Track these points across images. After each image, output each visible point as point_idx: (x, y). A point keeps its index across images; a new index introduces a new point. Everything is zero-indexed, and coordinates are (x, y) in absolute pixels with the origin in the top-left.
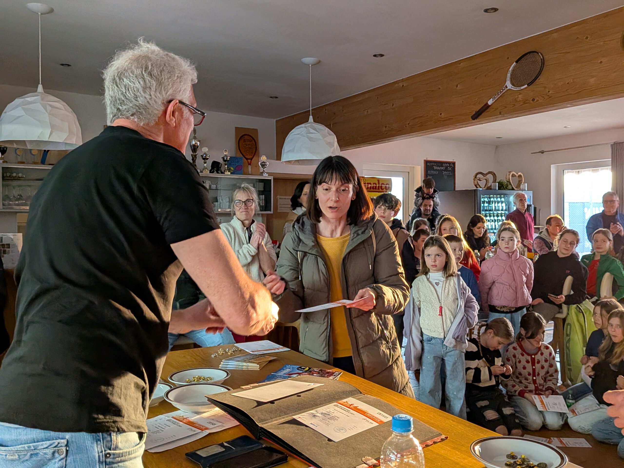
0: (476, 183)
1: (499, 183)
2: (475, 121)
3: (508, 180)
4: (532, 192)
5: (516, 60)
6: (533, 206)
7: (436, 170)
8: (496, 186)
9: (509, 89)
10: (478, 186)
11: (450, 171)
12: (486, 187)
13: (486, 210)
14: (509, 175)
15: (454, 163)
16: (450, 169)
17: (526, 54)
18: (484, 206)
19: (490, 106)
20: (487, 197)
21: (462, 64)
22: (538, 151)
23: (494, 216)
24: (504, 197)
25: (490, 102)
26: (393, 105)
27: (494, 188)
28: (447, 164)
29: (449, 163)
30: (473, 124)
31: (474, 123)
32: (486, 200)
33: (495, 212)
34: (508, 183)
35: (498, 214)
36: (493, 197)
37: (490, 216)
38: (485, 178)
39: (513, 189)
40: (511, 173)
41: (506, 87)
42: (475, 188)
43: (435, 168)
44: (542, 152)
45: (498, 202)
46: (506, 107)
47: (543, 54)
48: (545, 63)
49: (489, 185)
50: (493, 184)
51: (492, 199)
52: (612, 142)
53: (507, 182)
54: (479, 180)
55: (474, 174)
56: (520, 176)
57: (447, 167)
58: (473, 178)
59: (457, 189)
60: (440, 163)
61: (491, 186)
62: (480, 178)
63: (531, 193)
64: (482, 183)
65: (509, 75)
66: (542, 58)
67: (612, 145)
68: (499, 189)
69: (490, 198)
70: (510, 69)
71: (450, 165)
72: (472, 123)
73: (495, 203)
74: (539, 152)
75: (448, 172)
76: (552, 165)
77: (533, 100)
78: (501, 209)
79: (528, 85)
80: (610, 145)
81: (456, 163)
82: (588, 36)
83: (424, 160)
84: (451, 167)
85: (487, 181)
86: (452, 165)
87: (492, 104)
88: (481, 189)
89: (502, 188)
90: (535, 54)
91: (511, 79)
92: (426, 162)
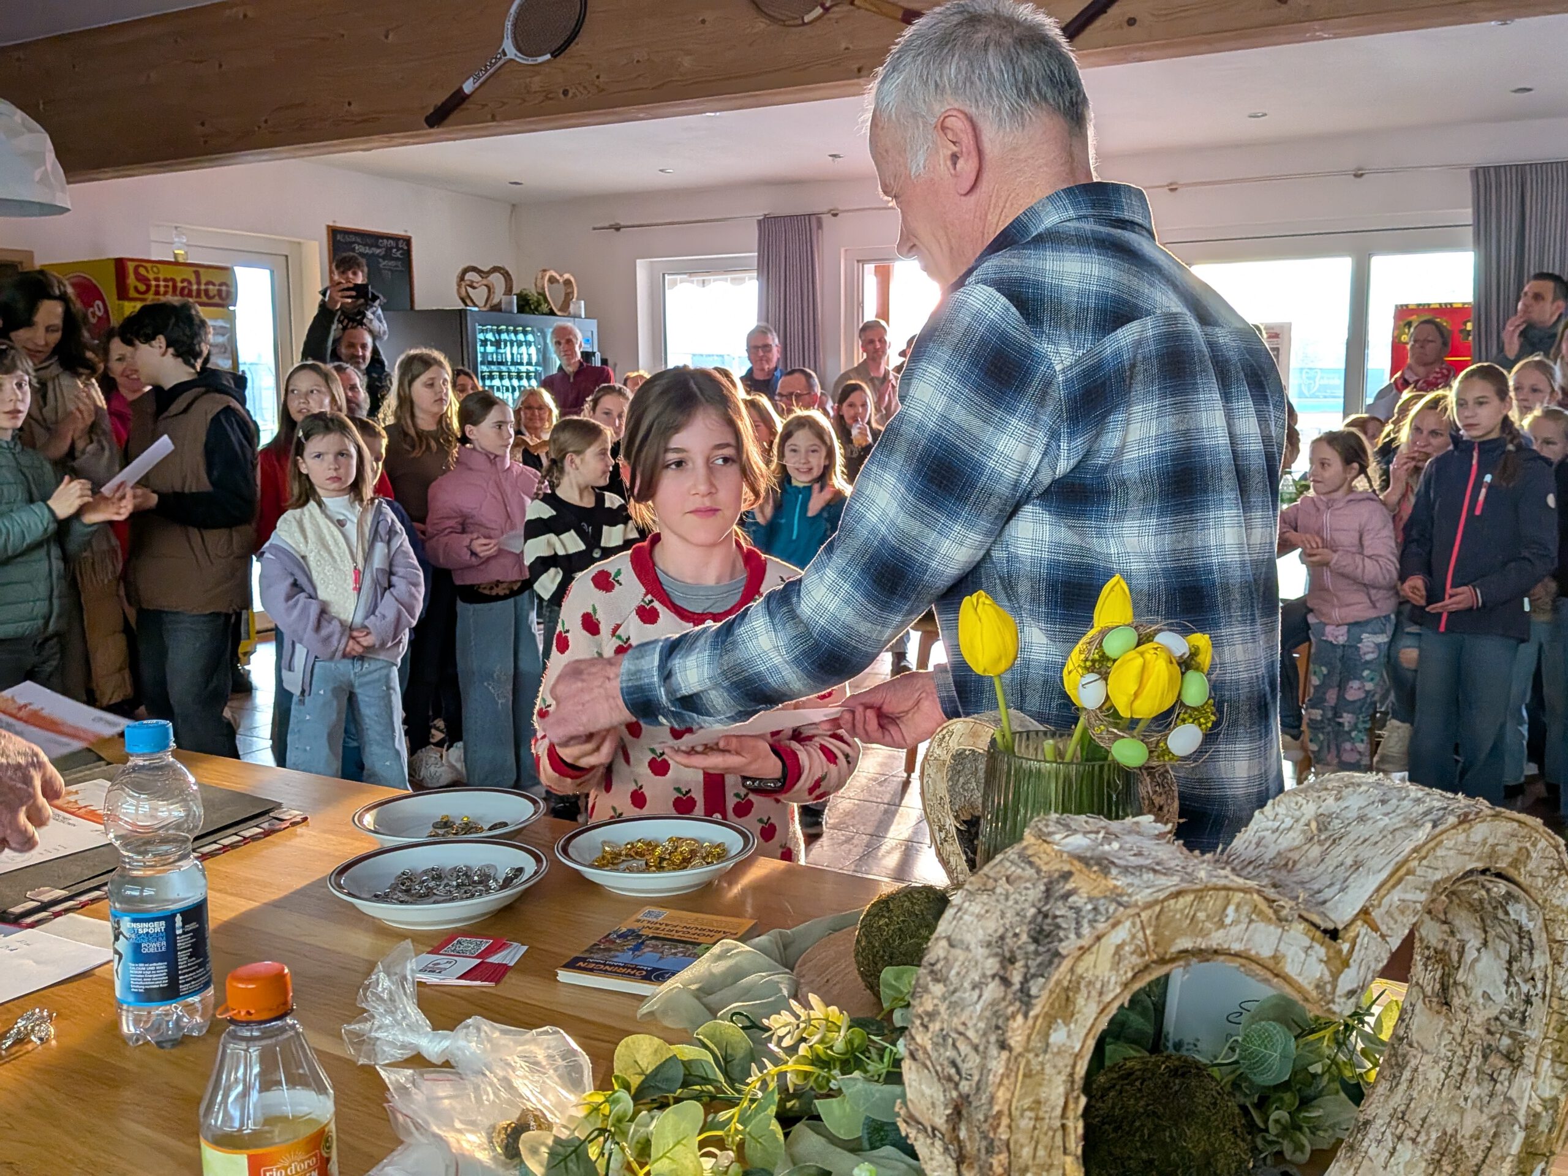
0: (464, 294)
1: (520, 296)
2: (435, 131)
3: (540, 290)
4: (595, 321)
6: (598, 355)
8: (511, 303)
9: (511, 59)
10: (469, 302)
11: (397, 259)
12: (488, 306)
13: (491, 363)
14: (543, 278)
15: (408, 241)
16: (399, 254)
18: (484, 354)
19: (468, 96)
20: (491, 331)
22: (607, 225)
23: (510, 378)
24: (532, 332)
25: (468, 87)
26: (220, 66)
27: (508, 308)
28: (393, 244)
29: (397, 239)
30: (431, 138)
31: (432, 135)
32: (490, 336)
33: (513, 368)
34: (541, 298)
35: (519, 373)
36: (508, 331)
37: (501, 378)
38: (485, 282)
39: (552, 313)
40: (548, 275)
41: (505, 54)
42: (462, 306)
44: (618, 228)
45: (520, 344)
46: (506, 104)
48: (589, 5)
49: (496, 301)
50: (505, 299)
51: (504, 336)
53: (539, 294)
54: (470, 286)
55: (460, 270)
56: (568, 283)
57: (389, 250)
58: (455, 279)
59: (418, 306)
60: (374, 239)
61: (500, 302)
62: (472, 282)
63: (593, 325)
64: (479, 295)
65: (509, 25)
67: (759, 222)
68: (521, 310)
69: (499, 332)
70: (512, 11)
71: (399, 244)
73: (512, 346)
74: (610, 227)
75: (394, 263)
76: (638, 261)
77: (565, 93)
78: (525, 361)
79: (554, 55)
80: (755, 221)
81: (414, 241)
83: (328, 227)
84: (399, 248)
85: (490, 291)
86: (403, 245)
87: (471, 94)
88: (477, 310)
89: (526, 308)
91: (515, 35)
92: (334, 232)
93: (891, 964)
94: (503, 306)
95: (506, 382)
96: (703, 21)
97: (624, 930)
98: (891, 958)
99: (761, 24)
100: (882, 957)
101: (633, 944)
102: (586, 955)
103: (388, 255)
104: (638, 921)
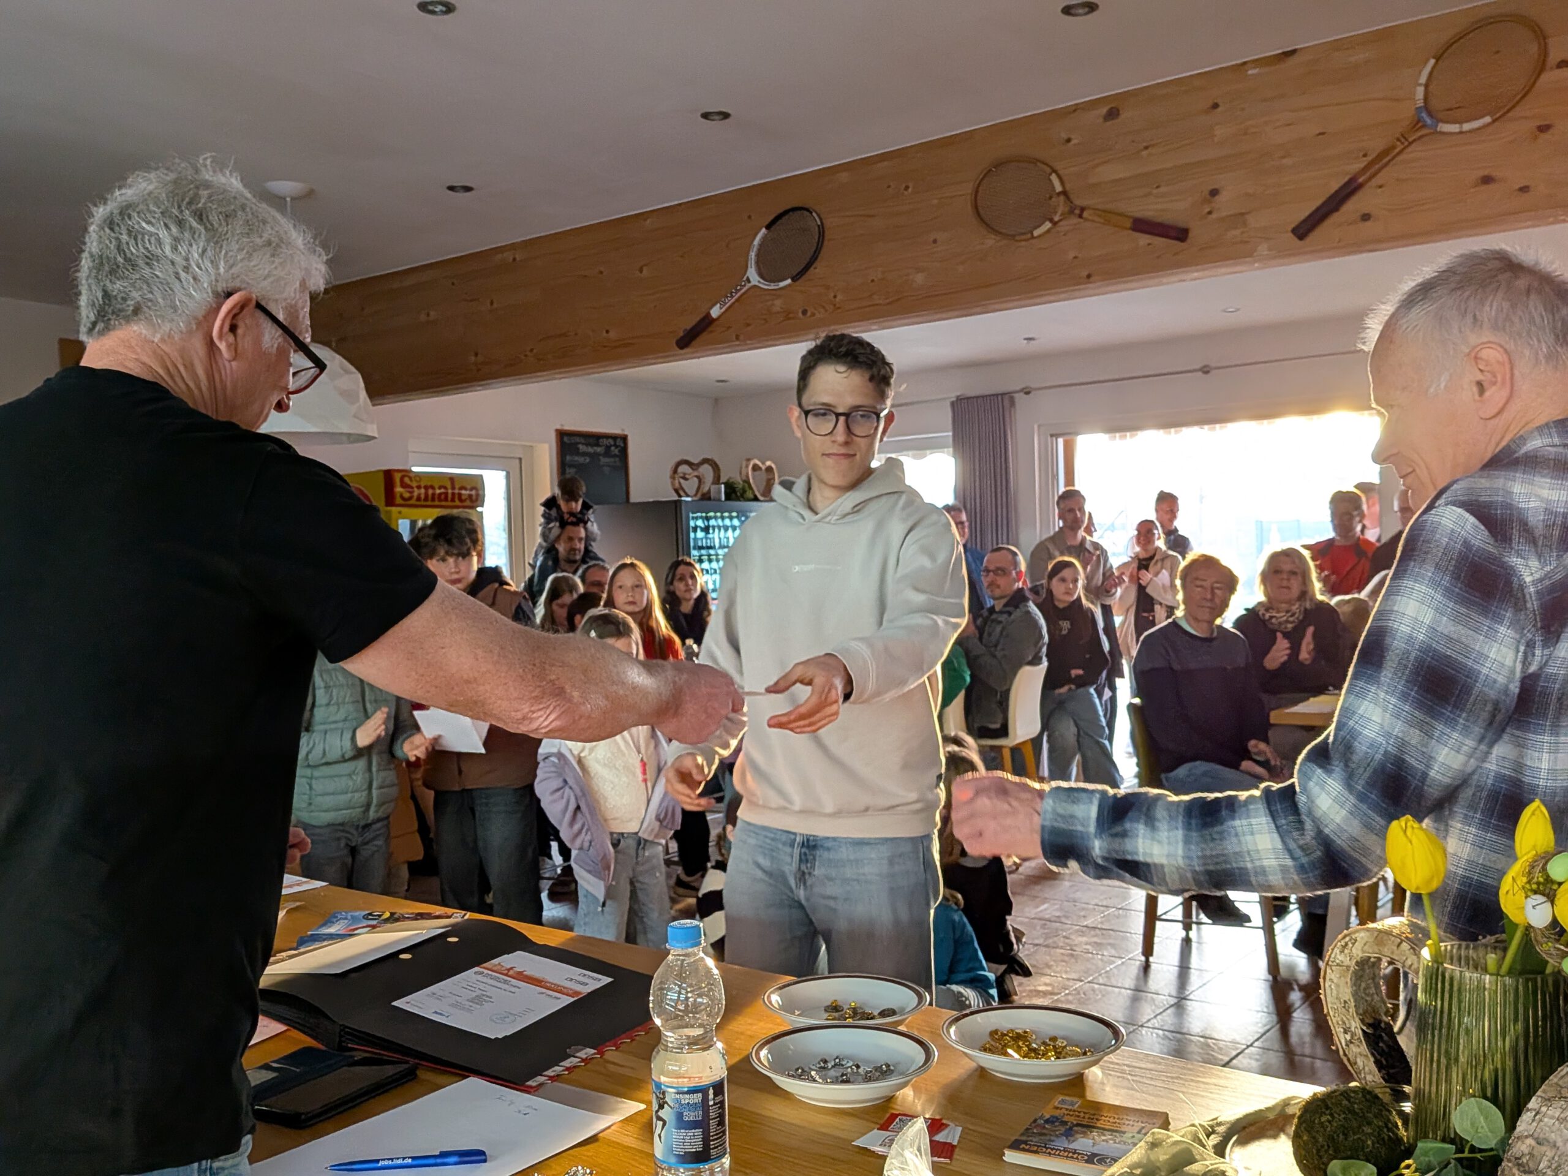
0: (677, 485)
1: (728, 485)
2: (685, 350)
3: (745, 478)
5: (766, 223)
7: (585, 454)
8: (720, 491)
9: (755, 286)
10: (682, 493)
12: (699, 495)
13: (701, 548)
14: (747, 466)
15: (624, 438)
16: (616, 452)
17: (787, 211)
18: (695, 539)
19: (713, 321)
20: (701, 517)
21: (648, 221)
24: (737, 517)
25: (715, 312)
26: (492, 303)
27: (717, 496)
28: (609, 440)
29: (614, 437)
30: (679, 358)
31: (681, 355)
32: (700, 523)
34: (746, 485)
36: (716, 518)
37: (710, 561)
38: (696, 473)
39: (756, 499)
41: (748, 281)
42: (676, 498)
43: (582, 448)
45: (726, 528)
46: (748, 325)
47: (822, 216)
48: (827, 233)
49: (706, 489)
50: (714, 488)
51: (712, 522)
52: (953, 396)
53: (744, 481)
54: (682, 478)
55: (673, 463)
56: (769, 469)
57: (608, 448)
58: (668, 472)
59: (634, 498)
60: (594, 438)
61: (709, 491)
62: (684, 474)
64: (691, 486)
65: (753, 255)
66: (819, 222)
67: (953, 404)
68: (728, 497)
69: (708, 519)
70: (756, 242)
71: (615, 442)
72: (676, 355)
73: (719, 530)
75: (612, 460)
77: (804, 312)
79: (794, 279)
80: (948, 404)
81: (629, 438)
82: (911, 185)
83: (557, 430)
84: (617, 446)
85: (700, 481)
86: (620, 443)
87: (719, 317)
88: (689, 499)
89: (733, 496)
90: (806, 213)
91: (757, 263)
92: (562, 435)
93: (1335, 1158)
94: (712, 496)
96: (935, 241)
97: (1047, 1116)
98: (1335, 1151)
99: (991, 241)
100: (1326, 1151)
101: (1063, 1129)
102: (1024, 1138)
103: (607, 453)
104: (1057, 1108)
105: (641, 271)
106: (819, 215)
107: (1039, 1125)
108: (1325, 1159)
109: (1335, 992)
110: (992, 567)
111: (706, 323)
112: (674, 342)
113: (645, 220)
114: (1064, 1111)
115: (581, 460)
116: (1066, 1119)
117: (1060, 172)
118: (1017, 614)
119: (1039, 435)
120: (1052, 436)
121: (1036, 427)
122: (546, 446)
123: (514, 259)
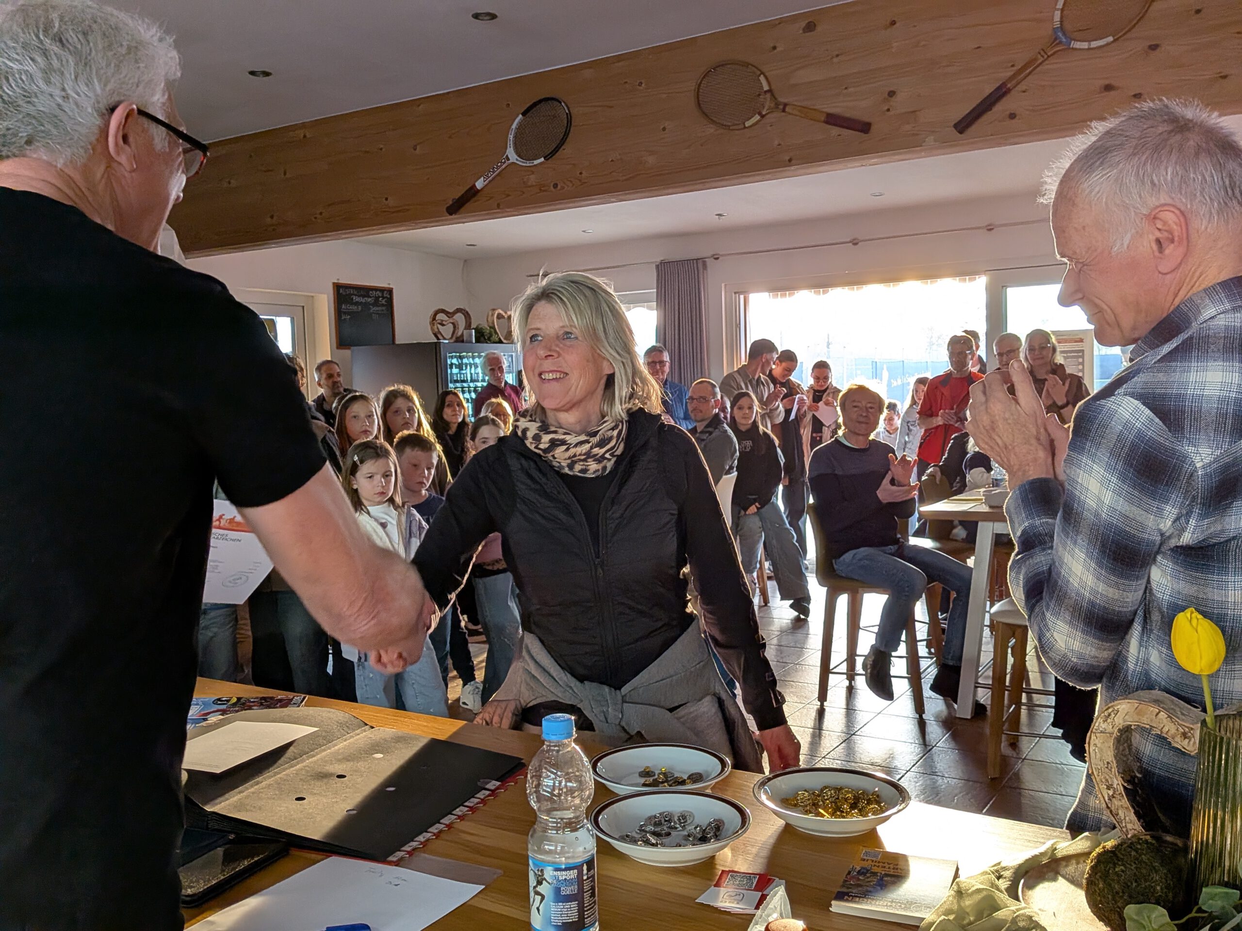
0: (436, 330)
1: (477, 330)
2: (453, 216)
3: (491, 325)
5: (522, 111)
7: (357, 304)
8: (471, 335)
9: (513, 163)
10: (440, 336)
11: (383, 305)
12: (454, 338)
13: (456, 381)
14: (493, 315)
15: (390, 291)
16: (384, 302)
17: (540, 101)
18: (452, 374)
19: (478, 191)
20: (456, 357)
21: (420, 107)
23: (470, 392)
25: (479, 184)
26: (285, 174)
27: (469, 339)
28: (378, 292)
29: (382, 290)
30: (448, 222)
31: (450, 220)
32: (455, 361)
33: (472, 385)
34: (492, 330)
35: (476, 387)
36: (468, 357)
37: (463, 392)
38: (451, 320)
39: (500, 342)
40: (497, 313)
41: (508, 159)
42: (436, 341)
43: (356, 299)
46: (508, 195)
47: (569, 106)
48: (573, 120)
49: (460, 334)
50: (465, 332)
51: (465, 361)
52: (659, 260)
53: (490, 327)
54: (440, 324)
55: (431, 312)
57: (377, 298)
58: (428, 320)
59: (397, 342)
60: (365, 291)
61: (462, 335)
62: (442, 321)
64: (447, 331)
65: (511, 137)
66: (567, 111)
67: (657, 267)
68: (478, 341)
69: (461, 358)
70: (514, 126)
71: (383, 294)
72: (446, 220)
73: (471, 368)
75: (380, 308)
77: (555, 186)
78: (480, 378)
79: (546, 158)
80: (654, 266)
81: (394, 291)
82: (643, 81)
83: (334, 283)
84: (385, 297)
85: (455, 327)
86: (386, 295)
87: (482, 189)
88: (447, 341)
89: (482, 339)
90: (556, 103)
91: (515, 144)
92: (338, 288)
93: (1130, 903)
94: (465, 339)
95: (467, 395)
96: (664, 129)
97: (858, 868)
98: (1130, 897)
99: (711, 130)
100: (1122, 897)
101: (875, 880)
102: (845, 890)
103: (376, 303)
104: (864, 860)
105: (415, 149)
106: (567, 106)
107: (853, 877)
108: (1119, 904)
109: (1098, 755)
110: (695, 397)
111: (472, 193)
112: (445, 210)
113: (419, 106)
114: (870, 862)
115: (354, 308)
116: (875, 869)
117: (767, 74)
118: (716, 433)
119: (726, 292)
120: (735, 293)
121: (723, 285)
122: (326, 296)
123: (305, 136)
